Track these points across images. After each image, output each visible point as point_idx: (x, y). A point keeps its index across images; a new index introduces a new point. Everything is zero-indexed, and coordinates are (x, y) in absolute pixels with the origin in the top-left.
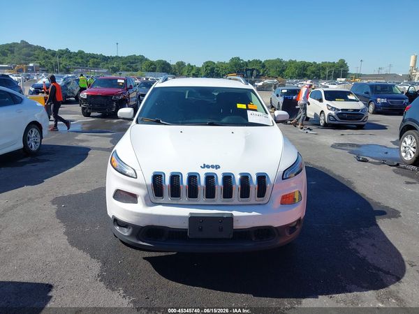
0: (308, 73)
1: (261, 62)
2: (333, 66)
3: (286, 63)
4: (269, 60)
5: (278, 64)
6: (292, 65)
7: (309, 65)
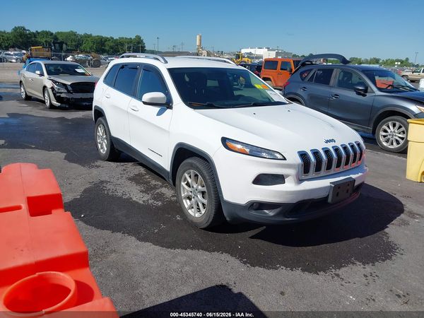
0: (107, 48)
1: (52, 34)
2: (131, 42)
3: (82, 37)
4: (61, 33)
5: (73, 37)
6: (89, 39)
7: (107, 40)
